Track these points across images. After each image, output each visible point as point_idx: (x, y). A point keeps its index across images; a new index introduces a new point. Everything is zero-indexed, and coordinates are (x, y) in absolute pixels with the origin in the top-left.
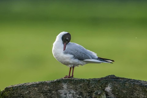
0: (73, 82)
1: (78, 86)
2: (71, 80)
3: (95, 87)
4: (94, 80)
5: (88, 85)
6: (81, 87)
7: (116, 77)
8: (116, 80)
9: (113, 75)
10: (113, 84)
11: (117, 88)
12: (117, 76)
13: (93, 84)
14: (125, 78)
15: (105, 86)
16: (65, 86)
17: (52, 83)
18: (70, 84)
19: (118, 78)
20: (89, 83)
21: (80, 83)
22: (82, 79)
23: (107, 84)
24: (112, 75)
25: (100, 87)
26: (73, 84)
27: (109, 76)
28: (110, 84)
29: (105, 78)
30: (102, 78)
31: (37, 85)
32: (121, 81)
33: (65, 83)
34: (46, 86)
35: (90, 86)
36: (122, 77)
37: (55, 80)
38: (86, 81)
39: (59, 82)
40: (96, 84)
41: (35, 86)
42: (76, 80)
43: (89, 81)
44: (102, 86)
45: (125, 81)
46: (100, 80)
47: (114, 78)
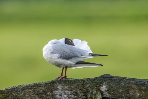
0: (67, 83)
1: (73, 87)
2: (66, 81)
3: (90, 87)
4: (89, 80)
5: (83, 85)
6: (76, 87)
7: (110, 76)
8: (111, 79)
9: (108, 74)
10: (108, 83)
11: (112, 87)
12: (112, 75)
13: (88, 84)
14: (120, 76)
15: (100, 86)
16: (60, 87)
17: (47, 84)
18: (65, 84)
19: (113, 77)
20: (84, 83)
21: (74, 83)
22: (76, 79)
23: (101, 83)
24: (106, 74)
25: (95, 87)
26: (68, 85)
27: (104, 75)
28: (105, 83)
29: (100, 77)
30: (97, 78)
31: (32, 87)
32: (116, 80)
33: (60, 83)
34: (41, 88)
35: (84, 86)
36: (117, 76)
37: (50, 81)
38: (81, 81)
39: (53, 83)
40: (91, 83)
41: (30, 87)
42: (70, 81)
43: (83, 80)
44: (97, 86)
45: (120, 80)
46: (95, 79)
47: (109, 77)
